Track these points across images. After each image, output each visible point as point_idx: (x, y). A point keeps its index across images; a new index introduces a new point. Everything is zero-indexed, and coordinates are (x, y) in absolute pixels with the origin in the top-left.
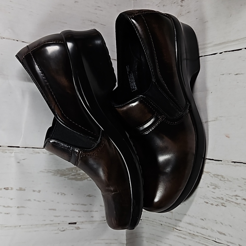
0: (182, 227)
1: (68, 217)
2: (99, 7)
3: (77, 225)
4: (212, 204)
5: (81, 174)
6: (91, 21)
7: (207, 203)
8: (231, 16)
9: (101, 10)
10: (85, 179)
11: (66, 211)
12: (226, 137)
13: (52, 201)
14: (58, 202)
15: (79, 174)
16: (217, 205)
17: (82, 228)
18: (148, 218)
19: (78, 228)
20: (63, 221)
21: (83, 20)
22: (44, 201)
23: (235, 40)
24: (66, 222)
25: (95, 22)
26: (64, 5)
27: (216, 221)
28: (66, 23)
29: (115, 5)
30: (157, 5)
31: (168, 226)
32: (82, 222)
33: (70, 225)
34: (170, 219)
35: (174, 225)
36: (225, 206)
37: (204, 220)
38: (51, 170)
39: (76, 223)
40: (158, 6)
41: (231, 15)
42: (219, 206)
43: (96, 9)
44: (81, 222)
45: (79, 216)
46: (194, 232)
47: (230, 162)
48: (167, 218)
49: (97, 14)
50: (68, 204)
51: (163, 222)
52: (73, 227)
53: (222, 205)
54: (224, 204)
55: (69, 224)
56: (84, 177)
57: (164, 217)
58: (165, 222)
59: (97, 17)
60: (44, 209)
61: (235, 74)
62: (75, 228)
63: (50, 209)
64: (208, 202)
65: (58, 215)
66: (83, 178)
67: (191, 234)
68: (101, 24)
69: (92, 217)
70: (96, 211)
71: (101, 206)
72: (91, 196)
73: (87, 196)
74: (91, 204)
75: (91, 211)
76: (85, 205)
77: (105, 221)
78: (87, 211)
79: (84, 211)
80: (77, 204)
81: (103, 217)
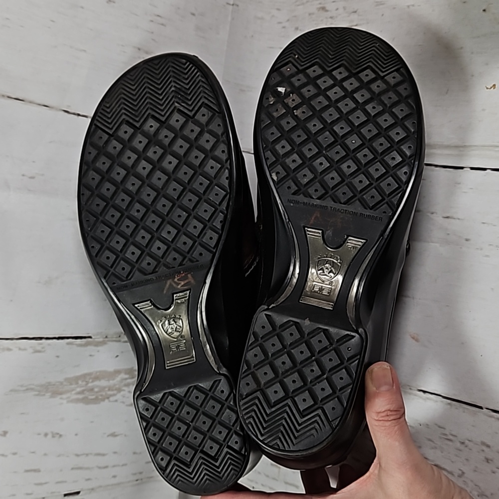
1: (65, 482)
2: (158, 16)
3: (81, 495)
5: (96, 390)
6: (140, 49)
9: (162, 24)
10: (103, 400)
11: (61, 471)
13: (33, 452)
14: (45, 455)
15: (92, 390)
20: (52, 493)
21: (122, 46)
22: (15, 454)
24: (59, 492)
25: (147, 52)
26: (82, 8)
28: (85, 51)
29: (193, 14)
32: (93, 489)
33: (66, 497)
34: (274, 479)
38: (33, 385)
39: (78, 493)
43: (152, 21)
44: (89, 489)
45: (87, 478)
47: (416, 389)
48: (268, 476)
49: (152, 33)
50: (68, 456)
51: (257, 483)
55: (65, 495)
56: (102, 395)
59: (153, 39)
60: (15, 472)
63: (27, 471)
65: (43, 481)
66: (100, 397)
69: (114, 477)
70: (123, 465)
71: (134, 453)
72: (116, 436)
73: (108, 436)
74: (115, 453)
75: (114, 466)
76: (104, 455)
77: (137, 480)
78: (106, 467)
79: (100, 468)
80: (87, 455)
81: (135, 474)
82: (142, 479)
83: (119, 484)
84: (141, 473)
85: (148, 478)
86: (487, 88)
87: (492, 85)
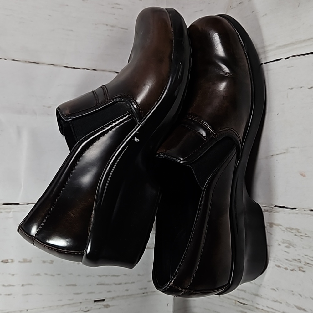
0: (247, 300)
1: (94, 293)
2: (117, 4)
3: (106, 302)
4: (286, 269)
6: (107, 25)
7: (279, 267)
8: (299, 6)
9: (120, 9)
11: (90, 285)
12: (301, 176)
13: (71, 274)
14: (79, 275)
16: (293, 270)
17: (113, 306)
19: (107, 306)
20: (86, 299)
21: (96, 24)
22: (59, 275)
23: (307, 40)
24: (90, 299)
25: (112, 26)
26: (67, 5)
27: (292, 291)
28: (72, 30)
31: (229, 298)
32: (113, 298)
33: (96, 303)
35: (235, 297)
36: (304, 272)
37: (276, 290)
39: (104, 300)
41: (299, 4)
42: (295, 270)
43: (113, 8)
44: (110, 298)
45: (108, 290)
46: (263, 306)
47: (308, 210)
49: (114, 14)
50: (94, 277)
52: (100, 305)
53: (300, 270)
54: (302, 268)
55: (95, 301)
59: (115, 18)
60: (60, 286)
61: (310, 87)
62: (103, 307)
63: (68, 285)
64: (281, 265)
65: (79, 292)
67: (259, 309)
68: (122, 28)
69: (127, 290)
70: (132, 283)
71: (139, 275)
74: (125, 275)
75: (125, 283)
76: (118, 276)
77: (144, 293)
78: (120, 284)
79: (116, 284)
80: (106, 276)
81: (141, 289)
82: (147, 293)
83: (131, 295)
84: (146, 288)
85: (152, 292)
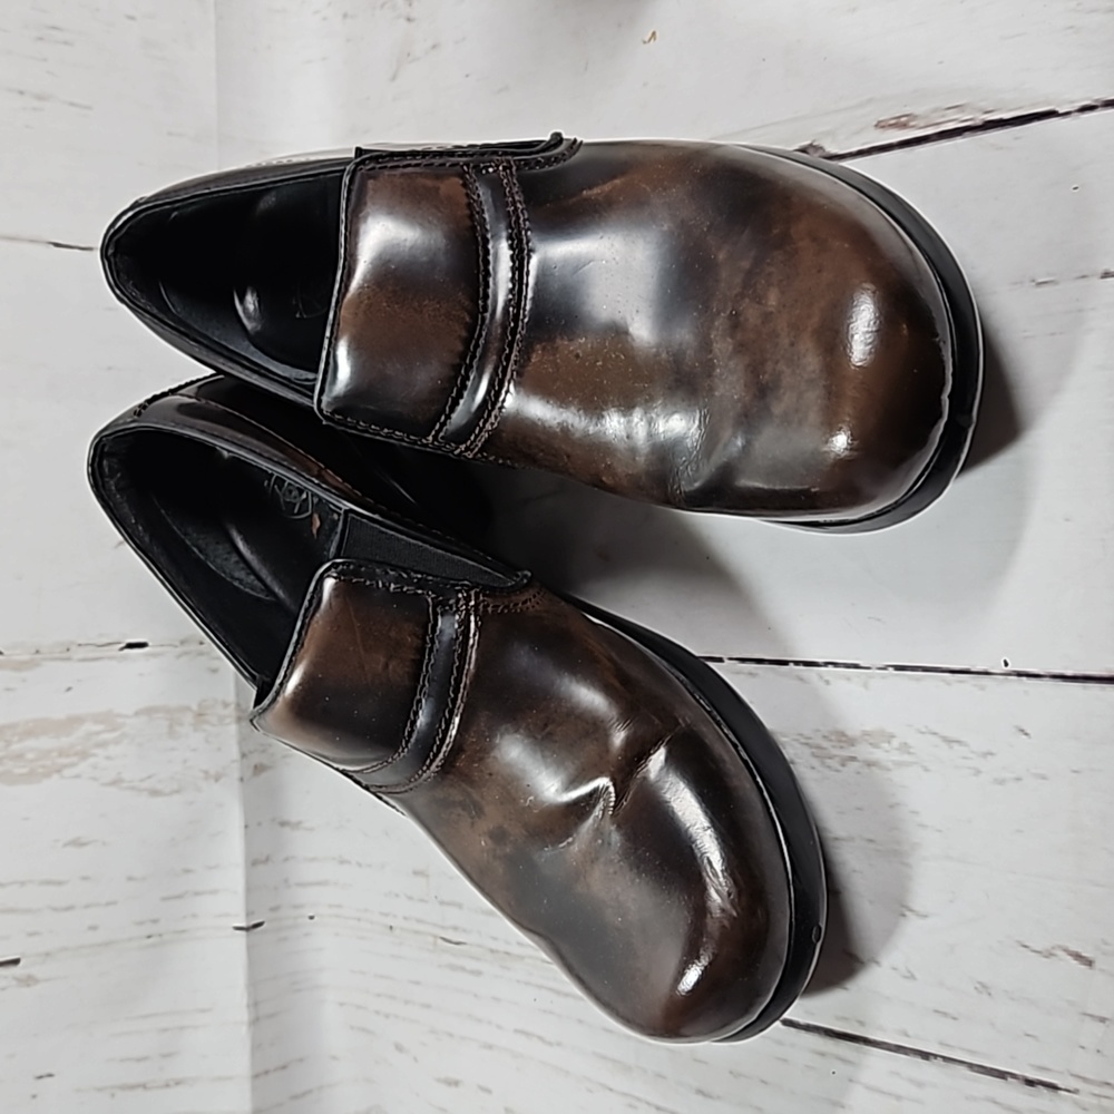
0: (465, 931)
2: (54, 28)
3: (24, 968)
5: (30, 756)
6: (21, 93)
8: (586, 69)
9: (66, 43)
10: (48, 775)
15: (19, 756)
17: (47, 980)
18: (339, 906)
19: (29, 981)
25: (40, 98)
29: (132, 18)
30: (316, 12)
31: (417, 932)
32: (47, 954)
34: (422, 900)
35: (435, 925)
39: (16, 962)
40: (325, 19)
43: (41, 39)
44: (39, 955)
45: (30, 930)
46: (508, 943)
48: (410, 898)
49: (45, 60)
51: (395, 916)
52: (6, 977)
56: (43, 767)
57: (397, 895)
58: (405, 918)
59: (47, 72)
62: (14, 983)
66: (40, 770)
67: (497, 952)
68: (72, 104)
69: (93, 928)
70: (108, 904)
71: (130, 879)
72: (83, 844)
73: (65, 845)
74: (85, 878)
75: (87, 906)
76: (60, 883)
77: (149, 937)
78: (69, 908)
79: (55, 909)
80: (23, 884)
81: (141, 923)
82: (160, 935)
83: (107, 944)
84: (155, 921)
85: (176, 932)
86: (645, 42)
87: (650, 35)
